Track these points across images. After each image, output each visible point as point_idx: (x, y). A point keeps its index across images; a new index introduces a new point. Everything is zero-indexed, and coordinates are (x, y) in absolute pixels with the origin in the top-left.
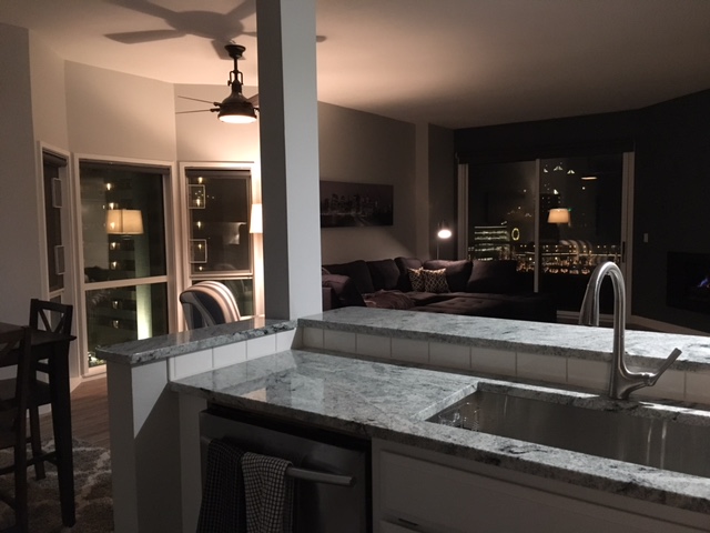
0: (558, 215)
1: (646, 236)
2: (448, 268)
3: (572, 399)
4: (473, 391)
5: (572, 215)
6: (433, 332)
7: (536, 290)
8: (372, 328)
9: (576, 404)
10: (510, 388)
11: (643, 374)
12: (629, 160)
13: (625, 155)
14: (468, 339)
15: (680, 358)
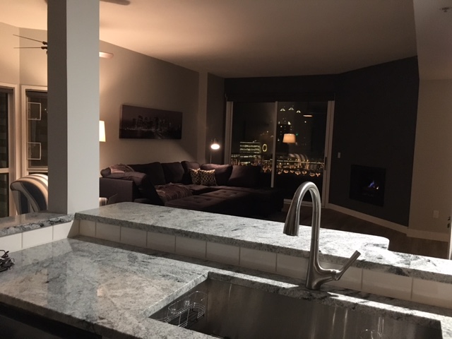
0: (289, 138)
1: (339, 154)
2: (217, 170)
3: (278, 288)
4: (203, 279)
5: (297, 138)
6: (179, 228)
7: (272, 186)
8: (132, 223)
9: (281, 293)
10: (233, 278)
11: (332, 270)
12: (331, 105)
13: (329, 102)
14: (205, 235)
15: (360, 258)
